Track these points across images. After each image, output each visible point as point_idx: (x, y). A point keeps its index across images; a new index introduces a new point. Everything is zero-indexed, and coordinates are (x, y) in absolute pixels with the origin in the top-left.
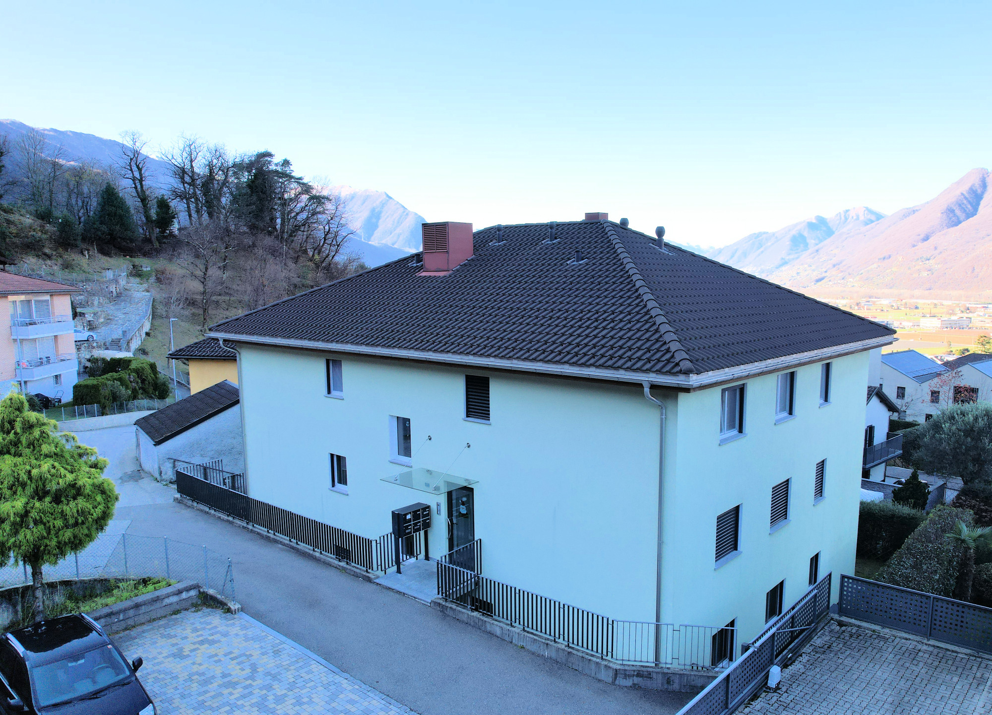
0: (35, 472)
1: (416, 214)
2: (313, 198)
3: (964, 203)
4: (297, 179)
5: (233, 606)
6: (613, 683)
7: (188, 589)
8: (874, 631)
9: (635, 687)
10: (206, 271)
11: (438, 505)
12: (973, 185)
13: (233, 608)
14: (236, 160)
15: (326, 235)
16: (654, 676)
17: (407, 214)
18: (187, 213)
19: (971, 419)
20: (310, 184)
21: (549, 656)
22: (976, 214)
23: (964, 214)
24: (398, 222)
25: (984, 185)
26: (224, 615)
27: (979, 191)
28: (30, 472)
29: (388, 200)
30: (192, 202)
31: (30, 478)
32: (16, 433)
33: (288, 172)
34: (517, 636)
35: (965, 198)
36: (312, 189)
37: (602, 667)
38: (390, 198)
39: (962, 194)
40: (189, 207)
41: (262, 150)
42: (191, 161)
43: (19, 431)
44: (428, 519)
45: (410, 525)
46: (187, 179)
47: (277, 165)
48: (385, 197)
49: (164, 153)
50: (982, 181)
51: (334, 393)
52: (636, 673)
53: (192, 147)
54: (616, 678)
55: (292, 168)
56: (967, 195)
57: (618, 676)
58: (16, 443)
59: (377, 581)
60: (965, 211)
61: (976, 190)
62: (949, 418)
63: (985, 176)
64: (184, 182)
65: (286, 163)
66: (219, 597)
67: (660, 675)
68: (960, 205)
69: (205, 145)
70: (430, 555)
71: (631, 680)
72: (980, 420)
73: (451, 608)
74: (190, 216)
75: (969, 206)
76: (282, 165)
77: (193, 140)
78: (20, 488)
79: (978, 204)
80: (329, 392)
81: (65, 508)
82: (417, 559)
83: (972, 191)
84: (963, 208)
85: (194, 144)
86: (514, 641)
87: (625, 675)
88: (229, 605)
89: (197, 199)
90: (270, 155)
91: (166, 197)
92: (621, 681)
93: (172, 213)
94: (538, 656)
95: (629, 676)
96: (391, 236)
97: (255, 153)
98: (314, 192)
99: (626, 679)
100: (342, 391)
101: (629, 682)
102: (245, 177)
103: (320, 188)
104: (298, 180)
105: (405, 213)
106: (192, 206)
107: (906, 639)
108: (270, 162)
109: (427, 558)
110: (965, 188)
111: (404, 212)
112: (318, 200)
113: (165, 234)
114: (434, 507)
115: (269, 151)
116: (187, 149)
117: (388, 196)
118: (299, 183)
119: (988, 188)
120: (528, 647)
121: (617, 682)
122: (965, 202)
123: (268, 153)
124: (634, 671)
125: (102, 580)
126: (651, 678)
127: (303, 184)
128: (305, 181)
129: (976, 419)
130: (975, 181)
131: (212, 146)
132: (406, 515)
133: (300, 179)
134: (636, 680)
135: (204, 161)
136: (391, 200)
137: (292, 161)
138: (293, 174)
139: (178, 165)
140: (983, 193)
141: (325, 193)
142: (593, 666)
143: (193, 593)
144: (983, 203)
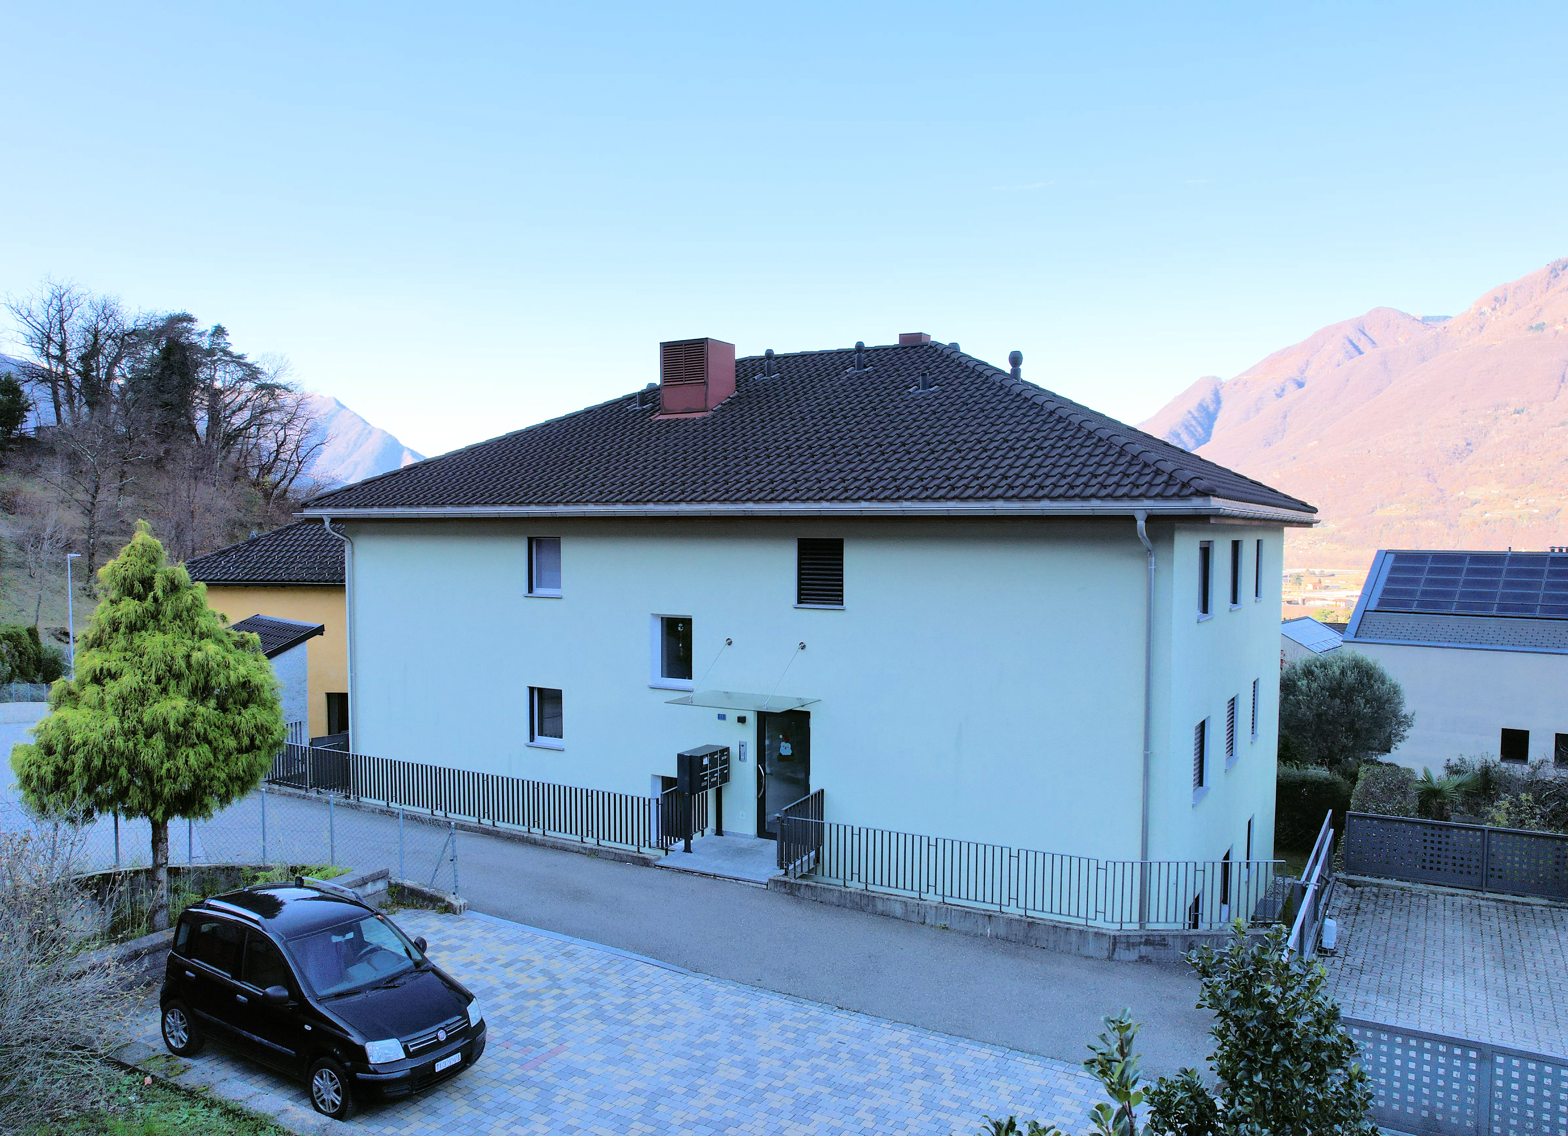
0: (197, 656)
1: (384, 432)
2: (262, 387)
3: (1191, 425)
4: (236, 357)
5: (457, 902)
6: (1110, 958)
7: (375, 878)
8: (1402, 889)
9: (1143, 960)
10: (96, 492)
11: (741, 746)
12: (1203, 400)
13: (455, 903)
14: (139, 323)
15: (279, 447)
16: (1170, 941)
17: (370, 432)
18: (53, 404)
19: (1338, 672)
20: (257, 366)
21: (994, 933)
22: (1209, 441)
23: (1193, 440)
24: (355, 445)
25: (1218, 401)
26: (442, 916)
27: (1212, 408)
28: (188, 657)
29: (339, 411)
30: (61, 386)
31: (189, 666)
32: (156, 599)
33: (223, 345)
34: (934, 911)
35: (1194, 418)
36: (261, 373)
37: (1091, 937)
38: (343, 407)
39: (1190, 412)
40: (55, 393)
41: (178, 311)
42: (62, 322)
43: (160, 594)
44: (726, 768)
45: (706, 775)
46: (54, 351)
47: (201, 335)
48: (334, 405)
49: (14, 305)
50: (1215, 394)
51: (538, 591)
52: (1143, 940)
53: (65, 299)
54: (1114, 950)
55: (228, 339)
56: (1196, 414)
57: (1118, 945)
58: (155, 616)
59: (660, 863)
60: (1195, 435)
61: (1208, 406)
62: (1305, 672)
63: (1219, 388)
64: (48, 356)
65: (219, 331)
66: (426, 889)
67: (1179, 940)
68: (1187, 428)
69: (87, 297)
70: (724, 828)
71: (1136, 951)
72: (1349, 673)
73: (807, 885)
74: (57, 408)
75: (1199, 429)
76: (213, 335)
77: (65, 287)
78: (173, 683)
79: (1211, 426)
80: (531, 590)
81: (238, 718)
82: (703, 835)
83: (1202, 408)
84: (1191, 431)
85: (67, 295)
86: (928, 921)
87: (1128, 942)
88: (447, 899)
89: (69, 384)
90: (190, 319)
91: (14, 377)
92: (1122, 954)
93: (26, 402)
94: (976, 936)
95: (1134, 945)
96: (344, 465)
97: (165, 315)
98: (263, 379)
99: (1129, 950)
100: (560, 587)
101: (1133, 955)
102: (150, 351)
103: (271, 372)
104: (238, 360)
105: (367, 431)
106: (62, 392)
107: (1453, 895)
108: (189, 331)
109: (719, 832)
110: (1192, 405)
111: (365, 429)
112: (270, 389)
113: (12, 436)
114: (734, 751)
115: (188, 312)
116: (55, 302)
117: (338, 403)
118: (240, 364)
119: (1223, 404)
120: (956, 926)
121: (1116, 956)
122: (1194, 423)
123: (187, 316)
124: (1141, 936)
125: (227, 868)
126: (1165, 945)
127: (246, 365)
128: (249, 360)
129: (1343, 673)
130: (1208, 397)
131: (98, 299)
132: (702, 758)
133: (240, 357)
134: (1144, 950)
135: (81, 322)
136: (344, 410)
137: (228, 328)
138: (230, 349)
139: (39, 327)
140: (1217, 410)
141: (281, 380)
142: (1074, 938)
143: (381, 885)
144: (1217, 424)
